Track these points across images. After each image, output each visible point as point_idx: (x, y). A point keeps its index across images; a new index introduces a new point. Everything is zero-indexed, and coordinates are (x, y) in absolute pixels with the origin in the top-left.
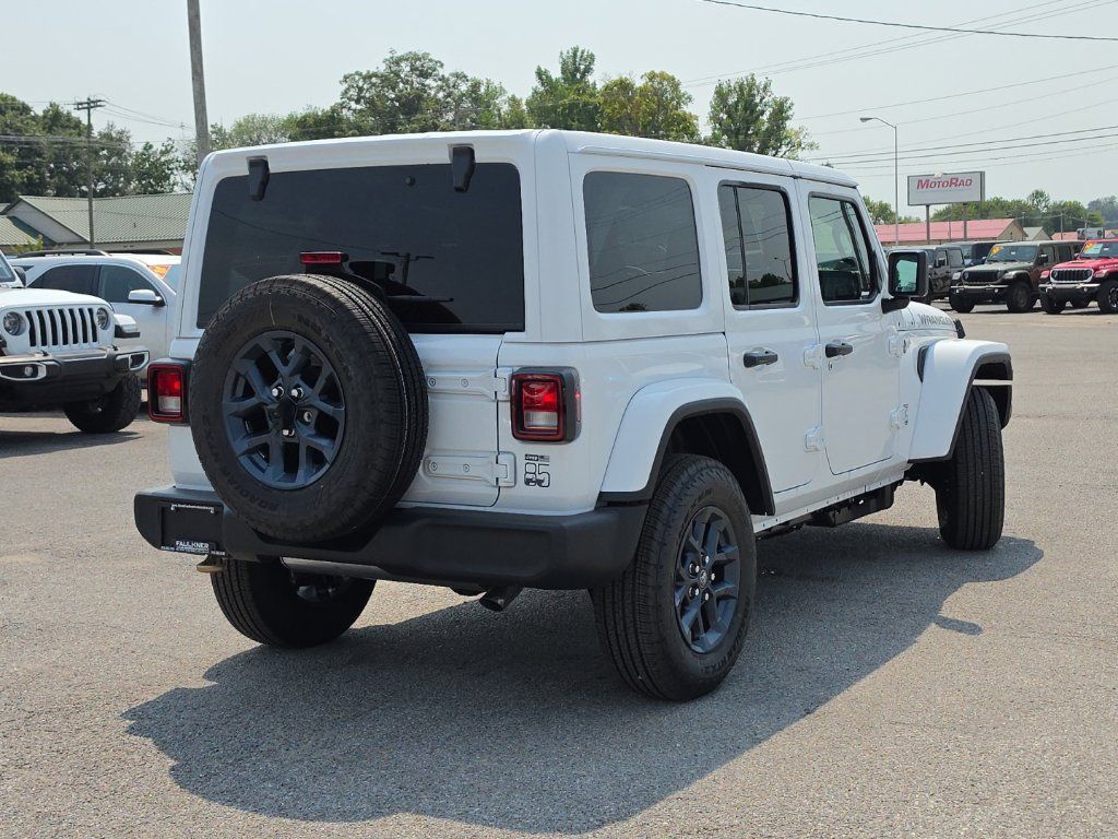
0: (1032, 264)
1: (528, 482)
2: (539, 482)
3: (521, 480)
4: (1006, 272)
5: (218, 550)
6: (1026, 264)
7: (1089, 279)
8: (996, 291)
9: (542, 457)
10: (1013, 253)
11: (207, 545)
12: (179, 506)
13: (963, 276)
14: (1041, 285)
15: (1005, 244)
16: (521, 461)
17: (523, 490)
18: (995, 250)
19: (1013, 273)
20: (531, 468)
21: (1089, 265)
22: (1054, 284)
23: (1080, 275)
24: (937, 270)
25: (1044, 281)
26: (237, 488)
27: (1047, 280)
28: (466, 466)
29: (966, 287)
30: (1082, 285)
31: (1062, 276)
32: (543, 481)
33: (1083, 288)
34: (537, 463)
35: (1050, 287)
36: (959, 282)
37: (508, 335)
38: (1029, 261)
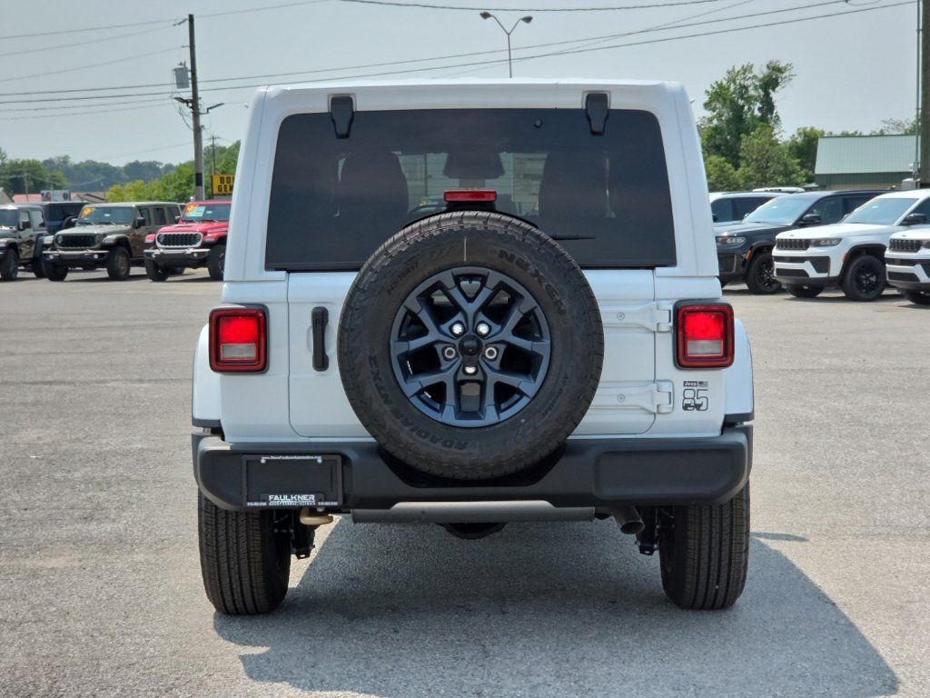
0: (129, 227)
1: (686, 407)
2: (698, 407)
3: (679, 405)
4: (105, 235)
5: (325, 500)
6: (123, 227)
7: (199, 244)
8: (96, 257)
9: (701, 383)
10: (107, 215)
11: (313, 497)
12: (272, 458)
13: (56, 240)
14: (146, 251)
15: (97, 205)
16: (680, 388)
17: (680, 415)
18: (87, 211)
19: (114, 237)
20: (690, 394)
21: (197, 228)
22: (161, 250)
23: (188, 239)
24: (21, 233)
25: (149, 246)
26: (412, 430)
27: (153, 245)
28: (622, 397)
29: (61, 252)
30: (191, 250)
31: (170, 240)
32: (701, 405)
33: (193, 253)
34: (695, 389)
35: (157, 252)
36: (52, 246)
37: (658, 270)
38: (126, 224)
